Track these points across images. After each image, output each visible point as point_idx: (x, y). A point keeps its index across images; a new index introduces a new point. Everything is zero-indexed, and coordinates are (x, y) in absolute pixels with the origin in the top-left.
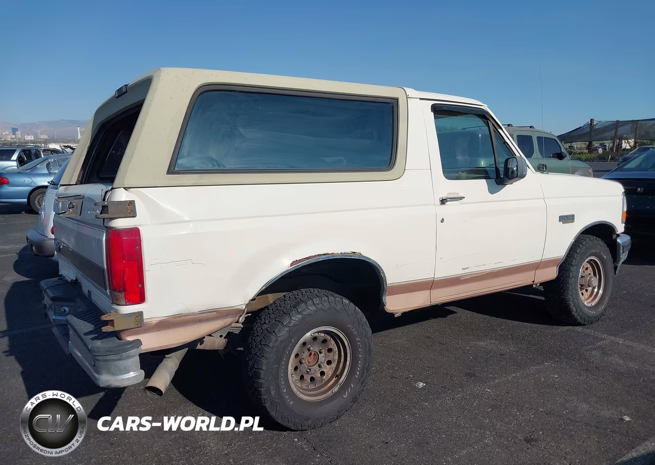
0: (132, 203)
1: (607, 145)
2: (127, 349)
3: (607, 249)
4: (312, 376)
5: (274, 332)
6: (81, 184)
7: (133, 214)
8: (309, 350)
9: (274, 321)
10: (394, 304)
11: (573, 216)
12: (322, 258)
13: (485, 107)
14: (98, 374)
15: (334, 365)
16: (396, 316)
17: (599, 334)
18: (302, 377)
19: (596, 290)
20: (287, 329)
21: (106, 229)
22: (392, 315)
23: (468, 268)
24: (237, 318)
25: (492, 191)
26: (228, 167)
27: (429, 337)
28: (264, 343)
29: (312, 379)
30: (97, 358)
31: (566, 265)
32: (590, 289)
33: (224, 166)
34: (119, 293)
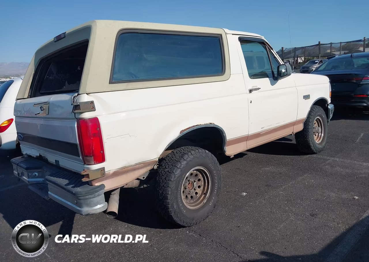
0: (92, 102)
1: (291, 61)
2: (98, 190)
3: (324, 112)
4: (191, 195)
5: (173, 172)
6: (31, 97)
7: (93, 109)
8: (189, 181)
9: (171, 166)
10: (230, 151)
11: (309, 95)
12: (196, 128)
13: (263, 38)
14: (80, 207)
15: (202, 188)
16: (231, 157)
17: (325, 157)
18: (187, 196)
19: (320, 134)
20: (179, 170)
21: (76, 120)
22: (229, 157)
23: (264, 127)
24: (153, 166)
25: (272, 84)
26: (141, 78)
27: (238, 169)
28: (168, 179)
29: (192, 197)
30: (80, 198)
31: (307, 123)
32: (317, 134)
33: (138, 78)
34: (90, 158)
